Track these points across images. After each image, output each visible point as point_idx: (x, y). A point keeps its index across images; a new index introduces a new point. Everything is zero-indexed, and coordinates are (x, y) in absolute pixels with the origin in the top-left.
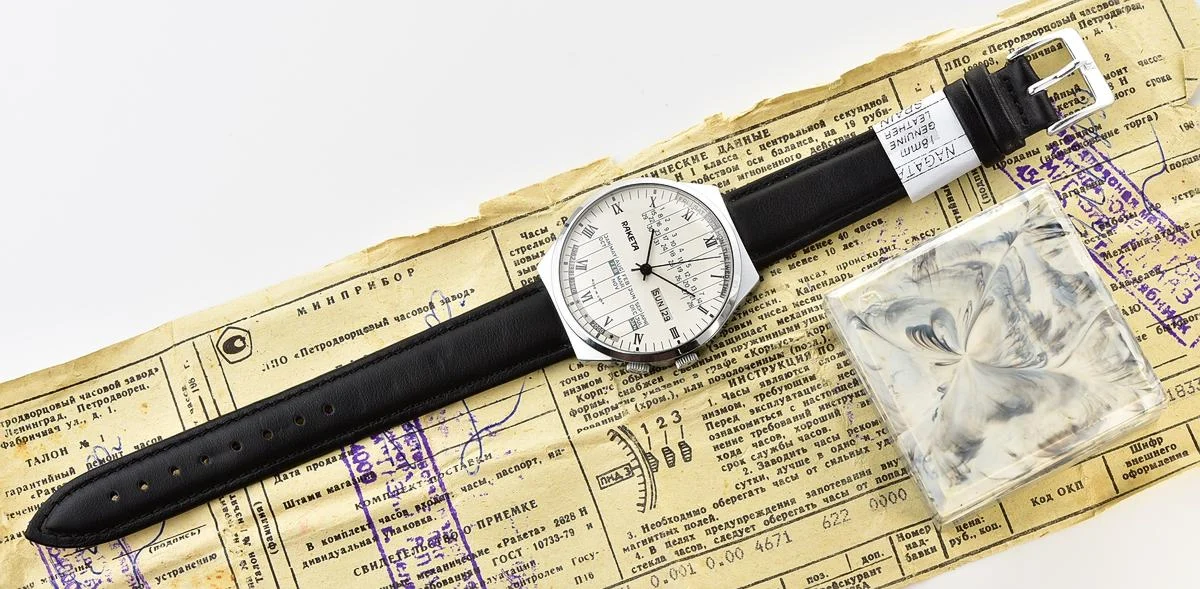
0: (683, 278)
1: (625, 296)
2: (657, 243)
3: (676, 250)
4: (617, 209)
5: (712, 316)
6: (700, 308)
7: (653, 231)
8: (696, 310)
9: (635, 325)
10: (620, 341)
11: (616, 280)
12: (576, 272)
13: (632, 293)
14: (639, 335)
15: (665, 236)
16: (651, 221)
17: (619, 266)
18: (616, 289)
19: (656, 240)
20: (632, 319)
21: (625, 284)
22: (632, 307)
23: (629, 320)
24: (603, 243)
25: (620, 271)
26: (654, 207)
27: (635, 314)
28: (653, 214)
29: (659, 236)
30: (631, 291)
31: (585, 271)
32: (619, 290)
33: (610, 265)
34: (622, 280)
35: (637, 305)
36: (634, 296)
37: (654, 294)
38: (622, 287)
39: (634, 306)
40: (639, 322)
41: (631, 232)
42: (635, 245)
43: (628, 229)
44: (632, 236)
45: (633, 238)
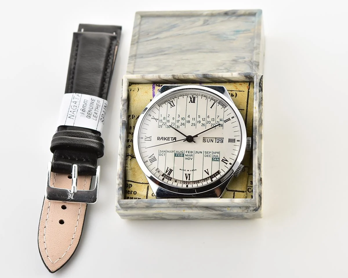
0: (204, 122)
2: (178, 127)
3: (188, 119)
4: (148, 139)
5: (233, 117)
6: (225, 121)
7: (171, 126)
8: (225, 124)
9: (215, 159)
10: (221, 171)
11: (187, 157)
12: (171, 176)
13: (198, 152)
14: (223, 160)
15: (176, 121)
16: (164, 125)
17: (180, 152)
18: (191, 159)
19: (176, 127)
20: (212, 159)
21: (191, 154)
22: (206, 156)
23: (212, 161)
24: (163, 155)
25: (183, 152)
26: (158, 119)
27: (210, 156)
28: (161, 121)
29: (175, 124)
30: (197, 152)
31: (173, 171)
32: (193, 158)
33: (177, 156)
34: (188, 154)
35: (206, 152)
36: (200, 152)
37: (205, 141)
38: (192, 156)
39: (206, 154)
40: (216, 156)
41: (165, 137)
42: (173, 139)
43: (162, 138)
44: (167, 138)
45: (169, 138)
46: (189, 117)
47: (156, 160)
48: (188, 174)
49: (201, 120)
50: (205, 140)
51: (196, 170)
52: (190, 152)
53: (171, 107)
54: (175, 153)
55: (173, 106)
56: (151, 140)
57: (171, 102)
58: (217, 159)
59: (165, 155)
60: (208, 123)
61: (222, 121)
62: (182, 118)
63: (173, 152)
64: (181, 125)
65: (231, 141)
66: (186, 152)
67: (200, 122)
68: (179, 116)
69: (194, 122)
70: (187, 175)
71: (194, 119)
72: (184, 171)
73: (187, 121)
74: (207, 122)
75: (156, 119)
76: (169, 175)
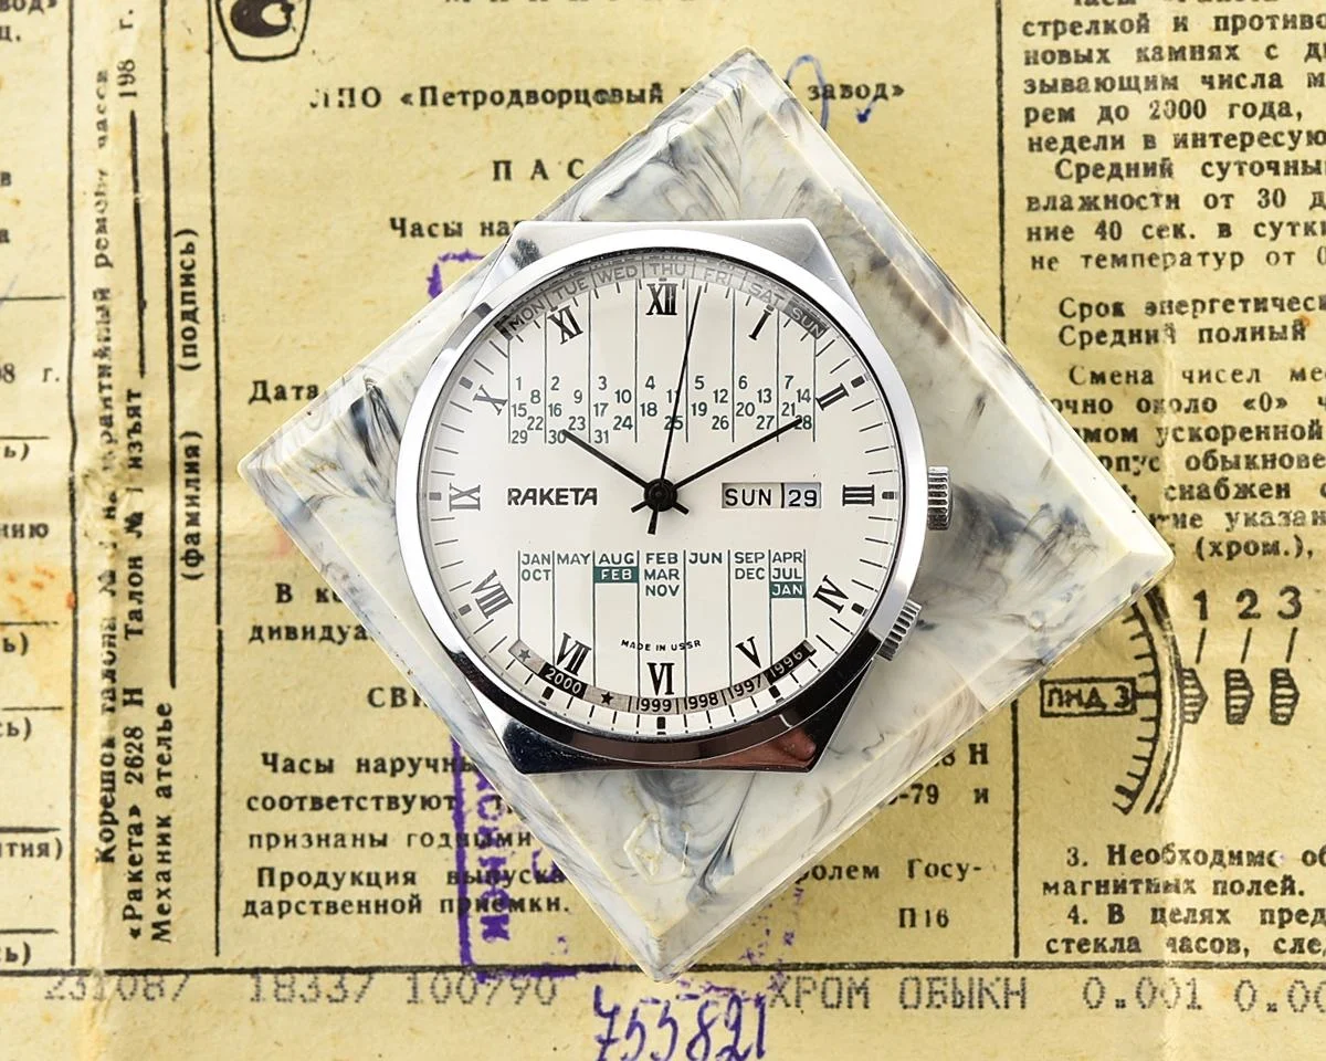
0: (724, 410)
1: (704, 581)
2: (602, 436)
3: (645, 396)
4: (466, 500)
5: (858, 382)
6: (825, 402)
8: (823, 417)
9: (784, 588)
10: (814, 643)
11: (652, 583)
12: (584, 674)
13: (705, 559)
14: (820, 589)
15: (593, 409)
16: (538, 428)
17: (617, 560)
18: (674, 593)
19: (595, 436)
20: (772, 587)
21: (673, 566)
22: (740, 574)
23: (772, 596)
24: (538, 574)
25: (632, 561)
26: (503, 402)
27: (761, 573)
28: (522, 412)
29: (586, 423)
30: (697, 558)
31: (590, 653)
32: (681, 589)
33: (605, 581)
34: (658, 568)
35: (741, 558)
36: (714, 555)
37: (732, 501)
38: (676, 575)
39: (739, 566)
40: (787, 575)
41: (542, 490)
42: (581, 495)
43: (531, 494)
44: (554, 493)
45: (563, 493)
46: (653, 387)
47: (509, 601)
48: (663, 664)
49: (710, 401)
50: (731, 493)
52: (666, 560)
53: (563, 341)
54: (597, 565)
55: (572, 336)
56: (478, 507)
57: (561, 312)
58: (795, 587)
59: (550, 574)
60: (743, 412)
61: (809, 400)
62: (618, 392)
63: (586, 558)
64: (616, 427)
65: (853, 496)
66: (648, 559)
67: (705, 410)
68: (604, 383)
70: (658, 669)
71: (674, 395)
72: (643, 651)
73: (643, 405)
74: (737, 408)
75: (493, 401)
76: (575, 672)
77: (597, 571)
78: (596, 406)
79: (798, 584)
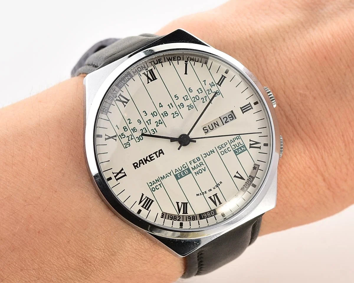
0: (189, 102)
1: (213, 161)
2: (154, 130)
3: (161, 111)
4: (120, 175)
5: (227, 72)
6: (220, 83)
7: (143, 135)
8: (222, 88)
9: (239, 150)
10: (258, 163)
11: (196, 171)
12: (190, 213)
13: (209, 154)
14: (250, 145)
15: (146, 123)
16: (132, 139)
17: (181, 169)
18: (205, 170)
19: (152, 132)
20: (235, 152)
21: (200, 162)
22: (223, 153)
23: (236, 155)
24: (157, 187)
25: (186, 167)
26: (115, 136)
27: (229, 149)
28: (124, 136)
29: (147, 129)
30: (206, 155)
31: (188, 204)
32: (206, 168)
33: (180, 178)
34: (195, 165)
35: (220, 147)
36: (211, 151)
37: (207, 131)
38: (202, 164)
39: (221, 150)
40: (238, 146)
41: (144, 159)
42: (158, 154)
44: (148, 157)
45: (151, 156)
46: (162, 106)
47: (153, 201)
48: (214, 196)
51: (221, 183)
52: (196, 161)
53: (125, 106)
54: (175, 174)
55: (126, 103)
56: (125, 175)
57: (119, 97)
58: (242, 148)
59: (161, 185)
60: (196, 100)
61: (214, 85)
62: (152, 114)
63: (170, 174)
64: (157, 126)
65: (245, 109)
66: (191, 163)
67: (183, 105)
68: (145, 113)
69: (174, 110)
70: (213, 198)
71: (170, 106)
72: (205, 194)
73: (162, 114)
74: (193, 99)
75: (112, 137)
76: (186, 213)
77: (176, 176)
78: (147, 122)
79: (242, 147)
